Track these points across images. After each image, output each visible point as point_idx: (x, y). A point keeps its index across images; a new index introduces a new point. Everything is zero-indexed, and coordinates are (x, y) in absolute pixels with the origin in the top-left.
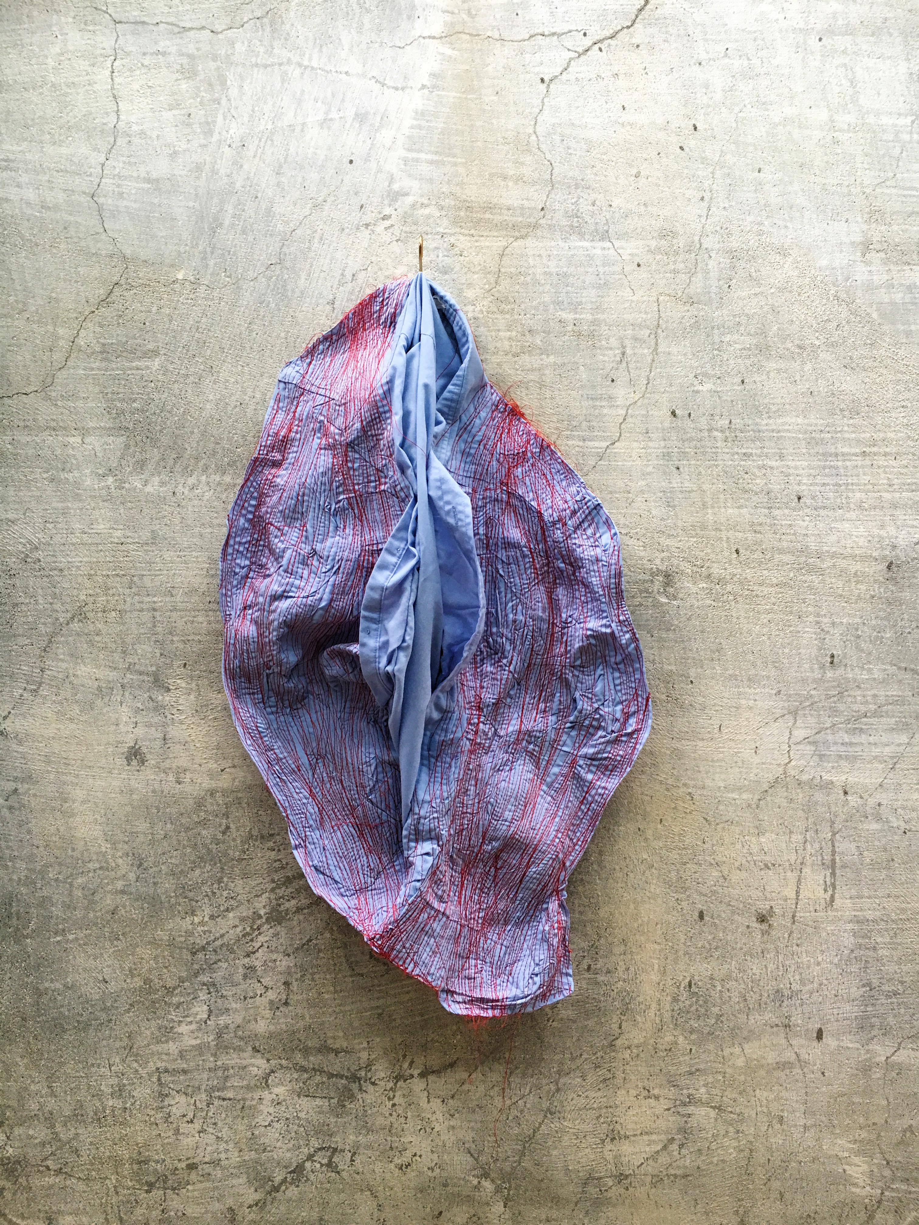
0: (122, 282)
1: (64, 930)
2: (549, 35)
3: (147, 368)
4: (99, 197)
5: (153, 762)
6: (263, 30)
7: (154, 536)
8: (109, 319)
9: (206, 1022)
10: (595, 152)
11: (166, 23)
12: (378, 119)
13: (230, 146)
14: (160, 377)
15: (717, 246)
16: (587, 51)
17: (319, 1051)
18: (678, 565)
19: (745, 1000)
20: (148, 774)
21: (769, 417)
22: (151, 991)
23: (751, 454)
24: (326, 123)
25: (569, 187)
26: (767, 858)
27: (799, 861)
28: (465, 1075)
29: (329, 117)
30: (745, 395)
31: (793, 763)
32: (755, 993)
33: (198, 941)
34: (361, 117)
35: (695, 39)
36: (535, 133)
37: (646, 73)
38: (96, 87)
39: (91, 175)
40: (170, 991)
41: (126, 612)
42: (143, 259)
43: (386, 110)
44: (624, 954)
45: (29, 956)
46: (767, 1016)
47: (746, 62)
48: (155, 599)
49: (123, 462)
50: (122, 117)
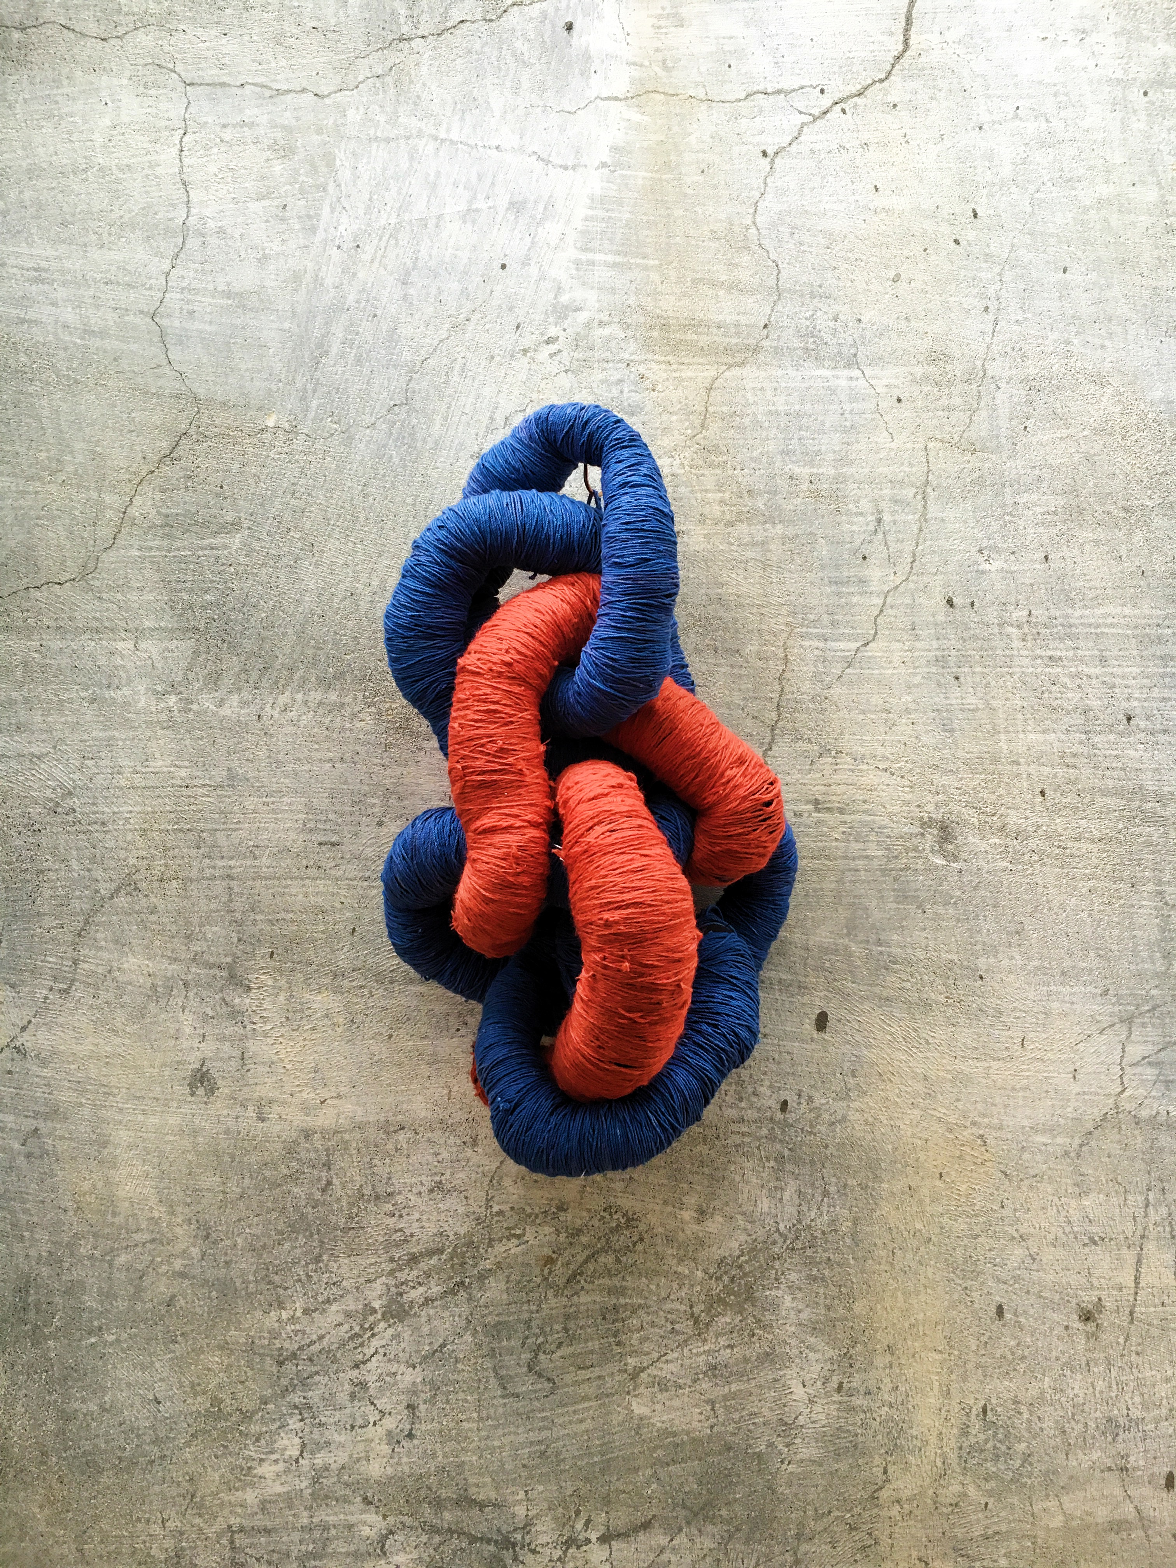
0: (192, 431)
1: (100, 1329)
2: (773, 93)
3: (226, 547)
4: (162, 317)
5: (227, 1091)
6: (384, 91)
7: (232, 776)
8: (174, 481)
9: (297, 1461)
10: (837, 248)
11: (255, 85)
12: (541, 208)
13: (339, 247)
14: (241, 559)
15: (1007, 374)
16: (825, 113)
17: (457, 1503)
18: (959, 812)
19: (1064, 1432)
20: (220, 1106)
21: (1085, 607)
22: (220, 1415)
23: (1060, 658)
24: (469, 215)
25: (802, 296)
26: (1094, 1229)
27: (1138, 1234)
28: (663, 1540)
29: (474, 207)
30: (1050, 576)
31: (1127, 1093)
32: (1078, 1422)
33: (286, 1345)
34: (517, 207)
35: (973, 95)
36: (754, 223)
37: (907, 142)
38: (159, 171)
39: (150, 288)
40: (247, 1416)
41: (191, 881)
42: (221, 399)
43: (551, 196)
44: (891, 1366)
45: (52, 1365)
46: (1096, 1455)
47: (1044, 125)
48: (232, 863)
49: (191, 675)
50: (193, 211)
